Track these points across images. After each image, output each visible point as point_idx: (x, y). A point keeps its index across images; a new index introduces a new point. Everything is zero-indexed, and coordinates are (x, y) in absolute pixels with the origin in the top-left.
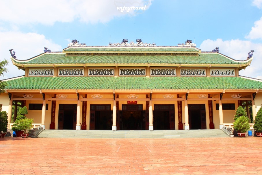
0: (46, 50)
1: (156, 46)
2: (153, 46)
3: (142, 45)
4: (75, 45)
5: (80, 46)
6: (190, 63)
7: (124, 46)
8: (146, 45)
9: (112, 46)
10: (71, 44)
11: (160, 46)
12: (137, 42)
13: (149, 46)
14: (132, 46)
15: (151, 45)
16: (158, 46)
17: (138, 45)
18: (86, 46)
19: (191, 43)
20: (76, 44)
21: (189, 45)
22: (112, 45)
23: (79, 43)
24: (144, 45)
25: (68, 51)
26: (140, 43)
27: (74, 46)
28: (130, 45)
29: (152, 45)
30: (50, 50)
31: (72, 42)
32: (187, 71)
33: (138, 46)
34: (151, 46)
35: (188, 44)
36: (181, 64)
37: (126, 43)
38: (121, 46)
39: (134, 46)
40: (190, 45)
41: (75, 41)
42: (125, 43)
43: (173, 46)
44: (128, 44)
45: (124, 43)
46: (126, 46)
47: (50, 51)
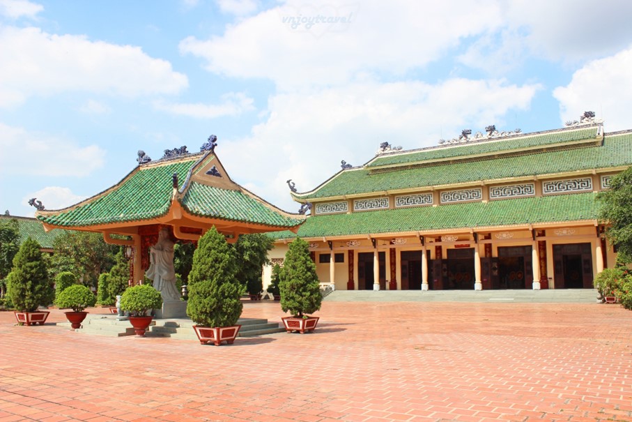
0: (345, 166)
1: (522, 135)
2: (517, 136)
3: (496, 136)
4: (386, 152)
5: (394, 153)
6: (553, 172)
7: (464, 143)
8: (503, 135)
9: (445, 146)
10: (380, 151)
11: (530, 134)
12: (487, 131)
13: (509, 137)
14: (478, 141)
15: (512, 134)
16: (526, 134)
17: (489, 137)
18: (404, 152)
19: (592, 118)
20: (388, 150)
21: (589, 123)
22: (444, 144)
23: (392, 147)
24: (500, 136)
25: (371, 166)
26: (493, 134)
27: (384, 154)
28: (475, 139)
29: (515, 134)
30: (351, 164)
31: (381, 147)
32: (556, 185)
33: (490, 139)
34: (513, 136)
35: (585, 122)
36: (538, 176)
37: (469, 136)
38: (460, 143)
39: (482, 140)
40: (591, 123)
41: (385, 145)
42: (466, 137)
43: (556, 130)
44: (471, 137)
45: (464, 138)
46: (468, 142)
47: (349, 166)
